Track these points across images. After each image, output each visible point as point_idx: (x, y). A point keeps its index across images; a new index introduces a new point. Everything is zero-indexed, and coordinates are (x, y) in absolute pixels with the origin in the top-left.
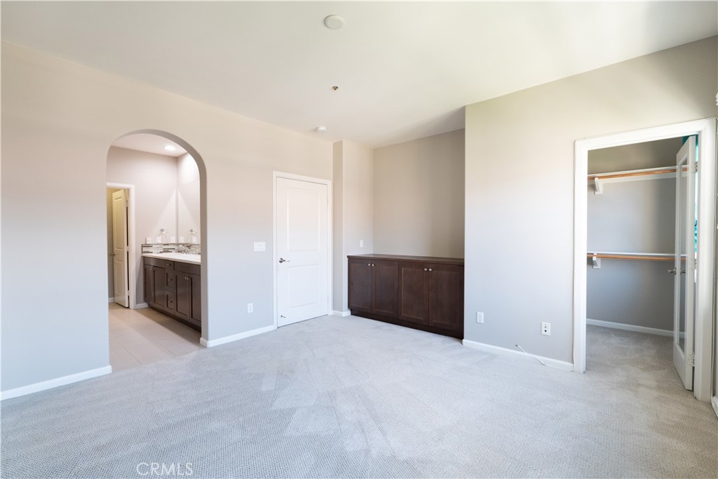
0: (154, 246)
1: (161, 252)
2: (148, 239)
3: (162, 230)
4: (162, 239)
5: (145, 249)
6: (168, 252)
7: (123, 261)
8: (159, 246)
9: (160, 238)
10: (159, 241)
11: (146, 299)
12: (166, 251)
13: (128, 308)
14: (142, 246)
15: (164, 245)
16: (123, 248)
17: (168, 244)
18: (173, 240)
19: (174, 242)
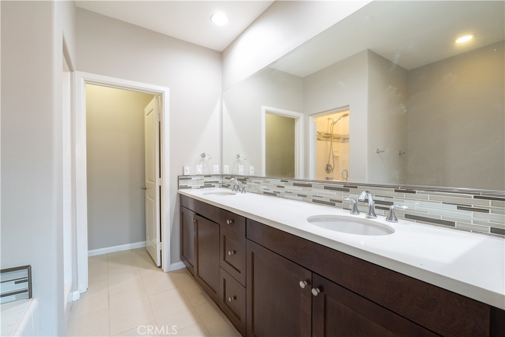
0: (193, 178)
1: (202, 187)
2: (186, 168)
3: (203, 156)
4: (203, 168)
5: (182, 183)
6: (210, 186)
7: (154, 198)
8: (199, 178)
9: (201, 166)
10: (200, 171)
11: (184, 256)
12: (208, 185)
13: (160, 267)
14: (179, 179)
15: (205, 176)
16: (154, 181)
17: (210, 176)
18: (216, 170)
19: (218, 173)
